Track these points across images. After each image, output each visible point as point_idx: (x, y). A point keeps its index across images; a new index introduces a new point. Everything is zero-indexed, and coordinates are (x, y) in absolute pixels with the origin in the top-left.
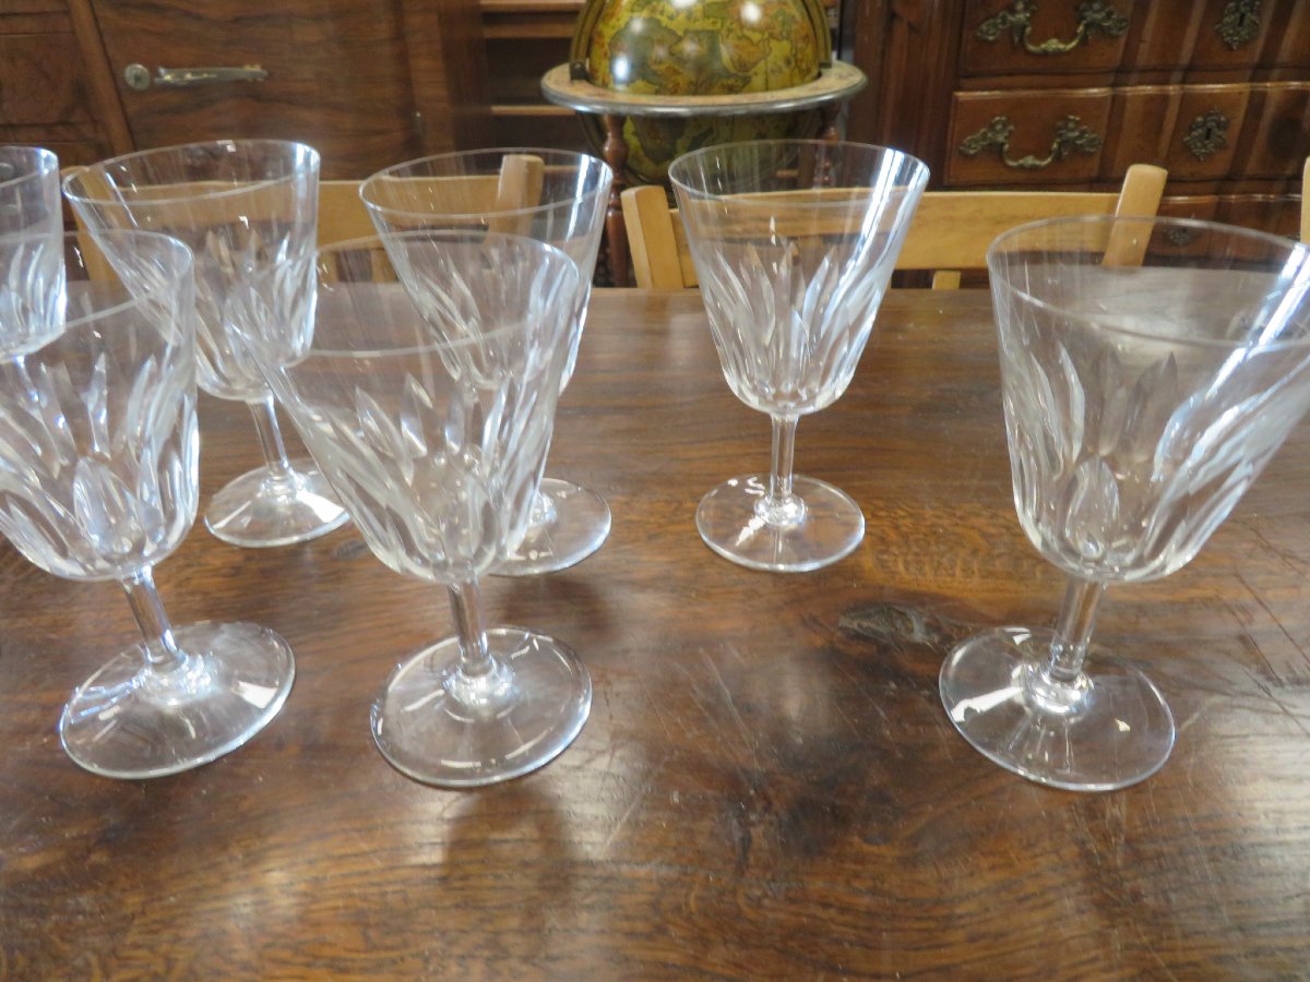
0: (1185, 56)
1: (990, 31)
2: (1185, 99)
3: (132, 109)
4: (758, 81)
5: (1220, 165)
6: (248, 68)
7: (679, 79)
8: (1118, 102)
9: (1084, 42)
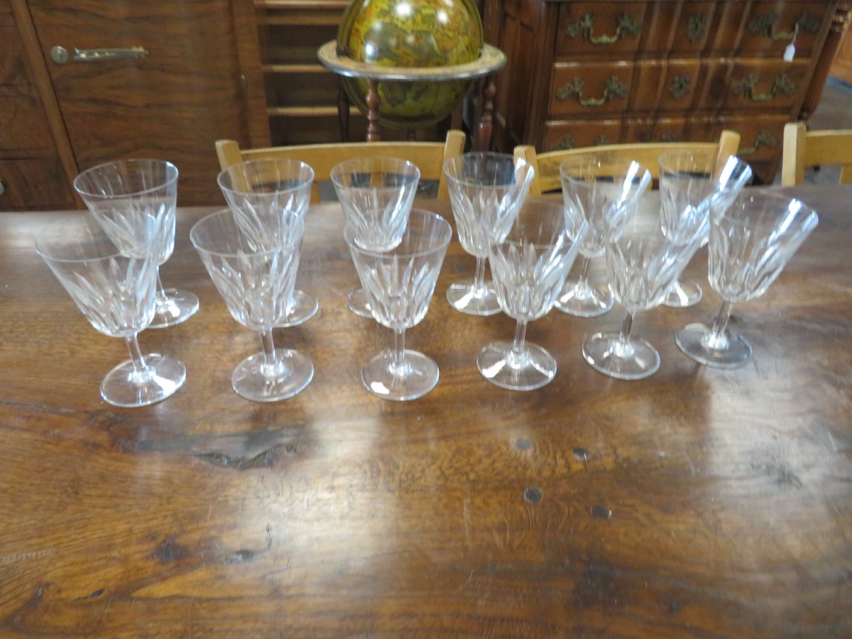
0: (669, 45)
1: (572, 31)
2: (670, 68)
3: (55, 76)
4: (452, 58)
5: (686, 104)
6: (135, 49)
7: (410, 58)
8: (637, 70)
9: (620, 37)
